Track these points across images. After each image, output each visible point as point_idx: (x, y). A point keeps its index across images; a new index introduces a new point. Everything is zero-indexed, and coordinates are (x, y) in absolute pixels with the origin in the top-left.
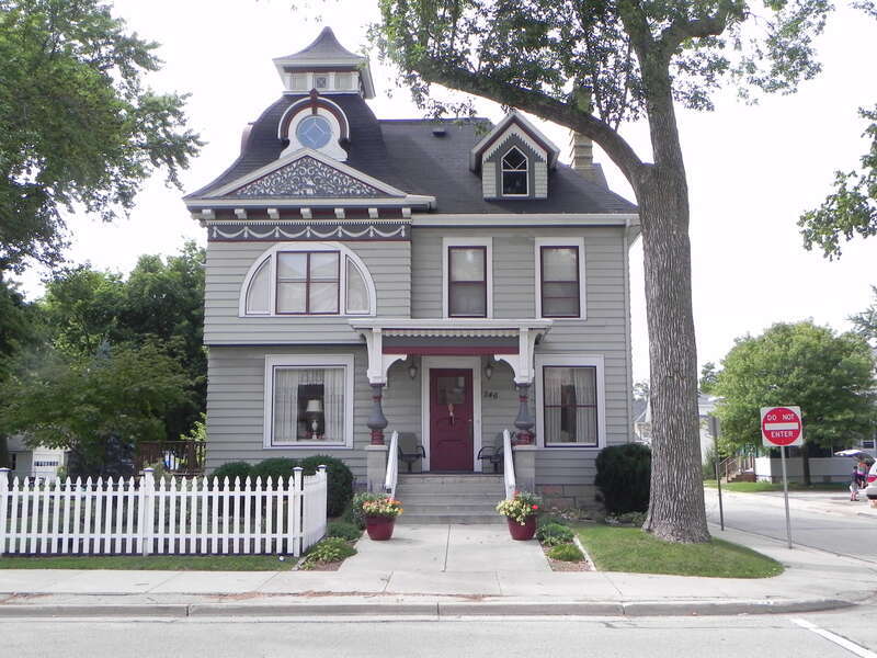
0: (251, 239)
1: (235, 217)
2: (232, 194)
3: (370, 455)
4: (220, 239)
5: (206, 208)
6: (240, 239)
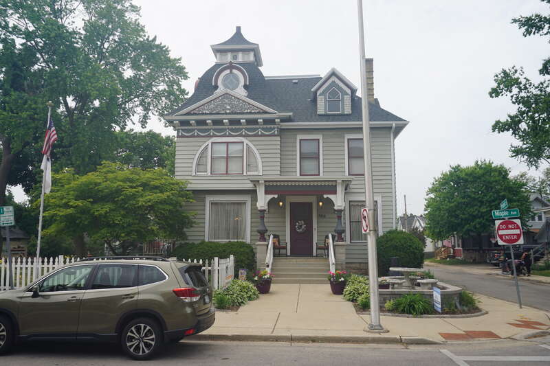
0: (198, 136)
1: (191, 125)
2: (188, 114)
3: (258, 247)
4: (183, 136)
5: (176, 120)
6: (193, 136)
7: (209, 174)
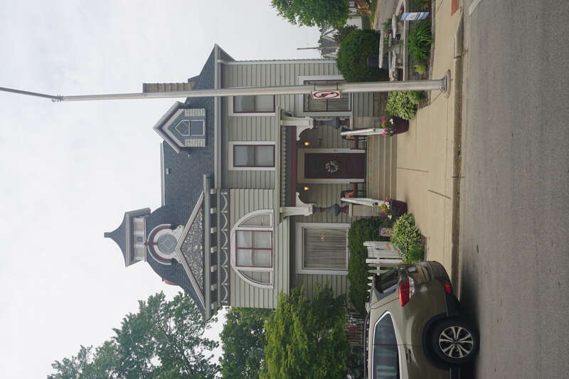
0: (229, 281)
2: (203, 293)
3: (355, 215)
4: (229, 299)
5: (210, 306)
6: (229, 288)
7: (272, 269)
